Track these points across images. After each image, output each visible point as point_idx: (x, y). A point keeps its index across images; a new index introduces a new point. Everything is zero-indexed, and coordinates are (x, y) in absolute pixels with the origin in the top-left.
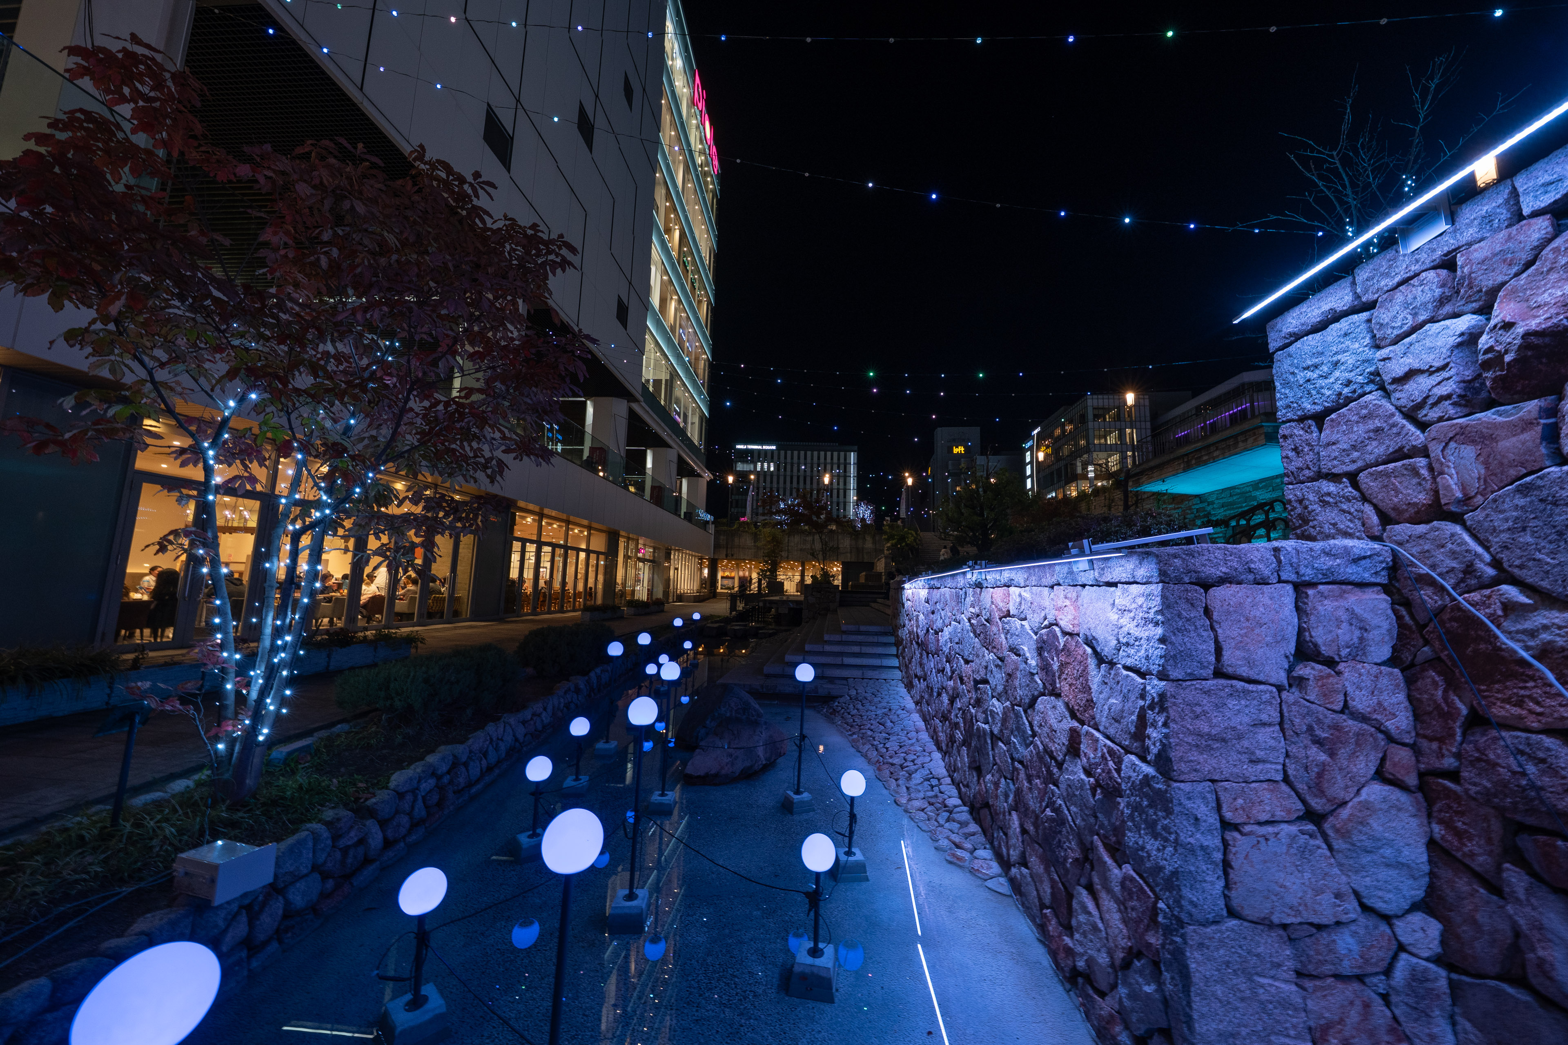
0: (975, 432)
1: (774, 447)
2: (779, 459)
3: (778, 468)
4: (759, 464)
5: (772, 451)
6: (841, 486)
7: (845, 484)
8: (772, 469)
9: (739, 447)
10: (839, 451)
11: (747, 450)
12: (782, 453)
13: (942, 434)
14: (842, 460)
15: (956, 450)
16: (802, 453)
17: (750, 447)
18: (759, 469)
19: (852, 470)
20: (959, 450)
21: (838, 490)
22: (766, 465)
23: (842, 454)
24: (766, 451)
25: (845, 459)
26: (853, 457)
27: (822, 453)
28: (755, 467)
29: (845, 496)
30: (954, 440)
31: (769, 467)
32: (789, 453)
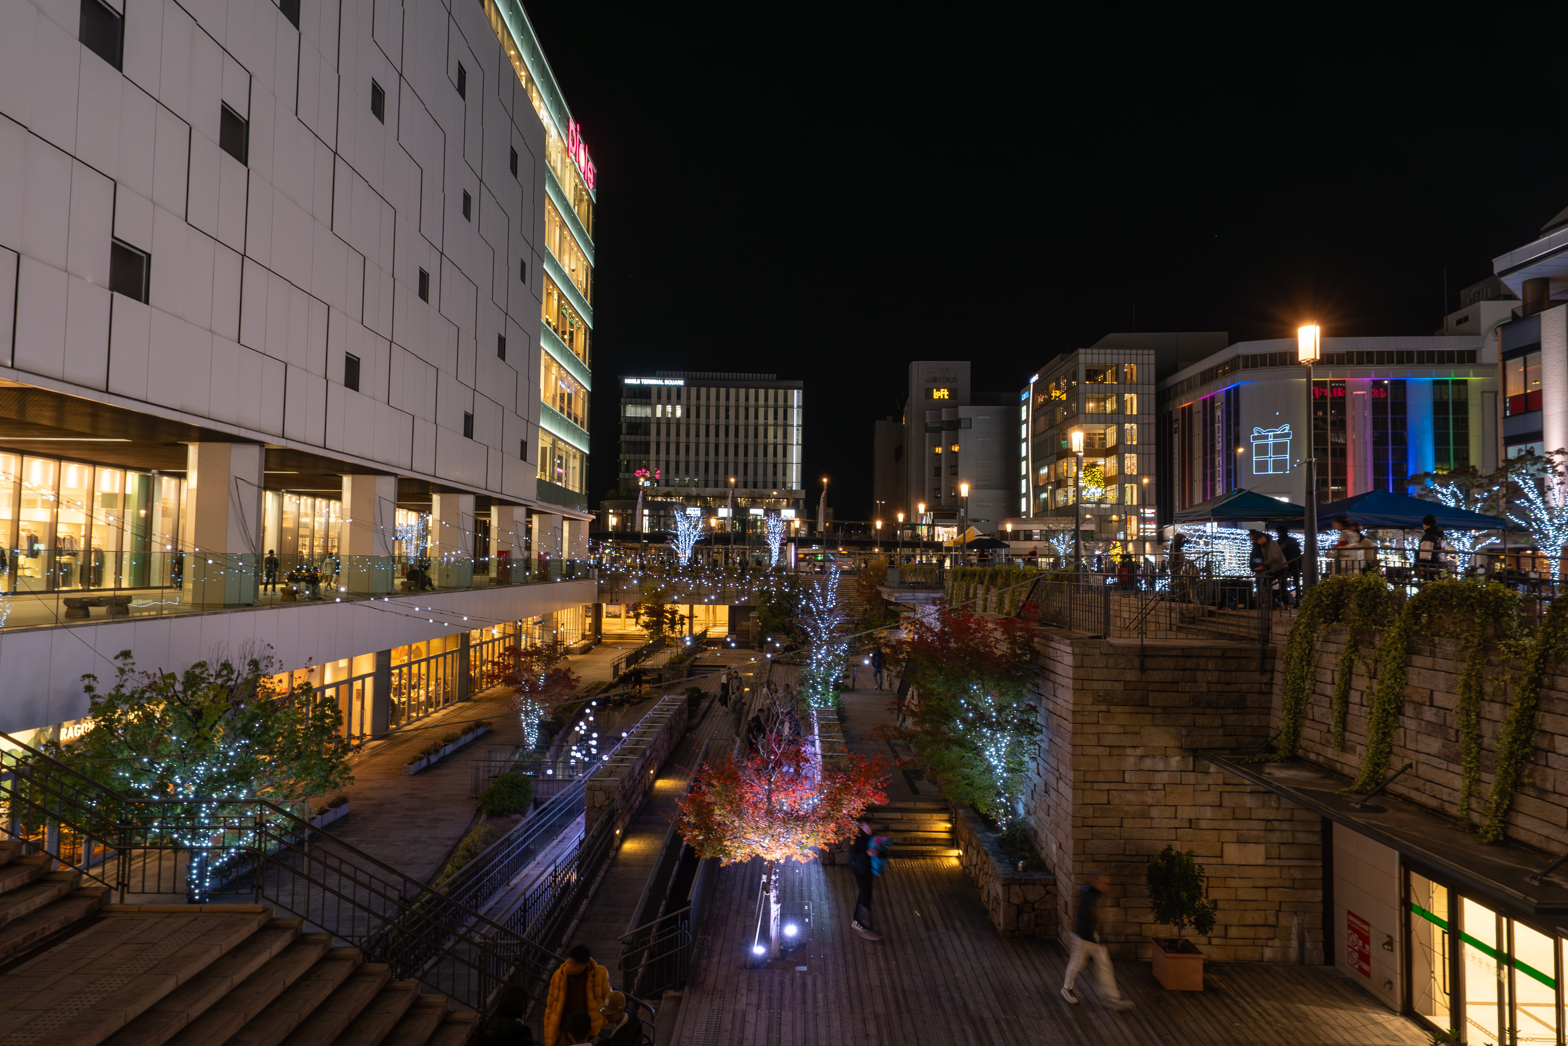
0: (962, 369)
1: (681, 383)
2: (689, 399)
3: (687, 413)
4: (659, 408)
5: (679, 388)
6: (780, 440)
7: (785, 436)
8: (679, 413)
9: (629, 381)
10: (776, 388)
11: (641, 386)
12: (694, 390)
13: (919, 370)
14: (781, 402)
15: (936, 395)
16: (723, 391)
17: (646, 382)
18: (659, 414)
19: (796, 418)
20: (941, 394)
21: (775, 446)
22: (669, 408)
23: (781, 392)
24: (669, 388)
25: (786, 400)
26: (796, 397)
27: (752, 392)
28: (654, 412)
29: (785, 455)
30: (935, 380)
31: (674, 412)
32: (703, 390)
